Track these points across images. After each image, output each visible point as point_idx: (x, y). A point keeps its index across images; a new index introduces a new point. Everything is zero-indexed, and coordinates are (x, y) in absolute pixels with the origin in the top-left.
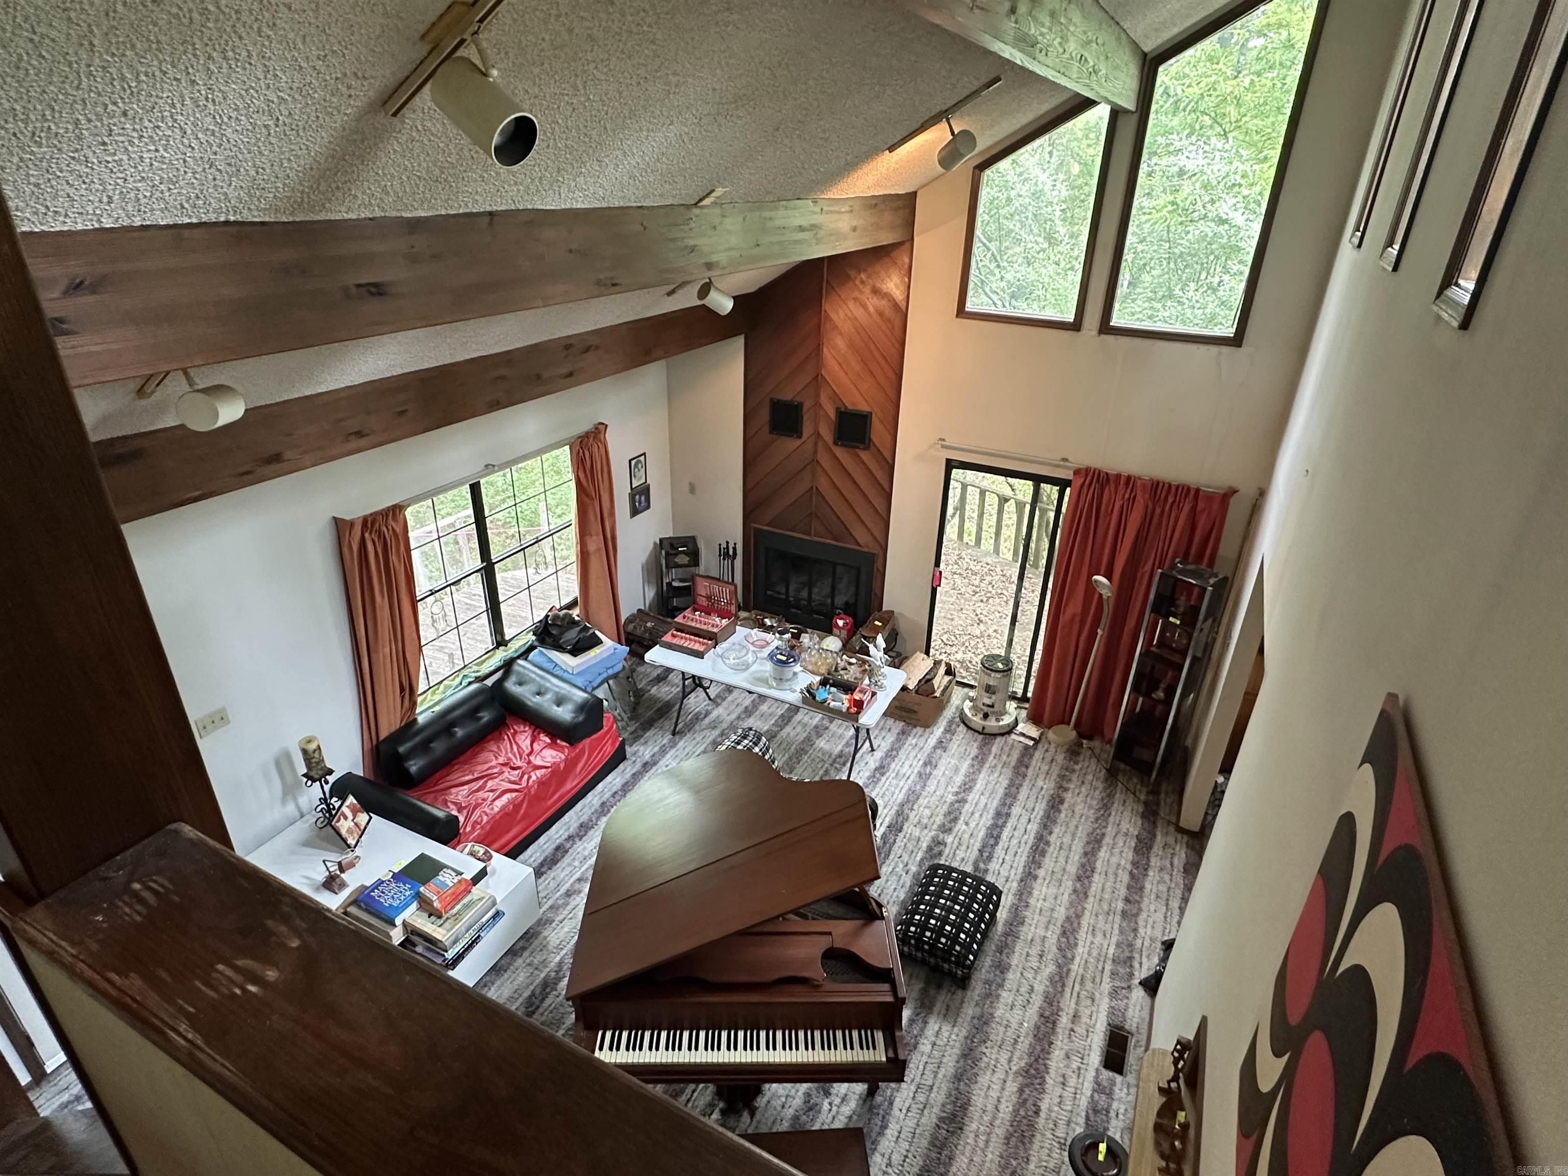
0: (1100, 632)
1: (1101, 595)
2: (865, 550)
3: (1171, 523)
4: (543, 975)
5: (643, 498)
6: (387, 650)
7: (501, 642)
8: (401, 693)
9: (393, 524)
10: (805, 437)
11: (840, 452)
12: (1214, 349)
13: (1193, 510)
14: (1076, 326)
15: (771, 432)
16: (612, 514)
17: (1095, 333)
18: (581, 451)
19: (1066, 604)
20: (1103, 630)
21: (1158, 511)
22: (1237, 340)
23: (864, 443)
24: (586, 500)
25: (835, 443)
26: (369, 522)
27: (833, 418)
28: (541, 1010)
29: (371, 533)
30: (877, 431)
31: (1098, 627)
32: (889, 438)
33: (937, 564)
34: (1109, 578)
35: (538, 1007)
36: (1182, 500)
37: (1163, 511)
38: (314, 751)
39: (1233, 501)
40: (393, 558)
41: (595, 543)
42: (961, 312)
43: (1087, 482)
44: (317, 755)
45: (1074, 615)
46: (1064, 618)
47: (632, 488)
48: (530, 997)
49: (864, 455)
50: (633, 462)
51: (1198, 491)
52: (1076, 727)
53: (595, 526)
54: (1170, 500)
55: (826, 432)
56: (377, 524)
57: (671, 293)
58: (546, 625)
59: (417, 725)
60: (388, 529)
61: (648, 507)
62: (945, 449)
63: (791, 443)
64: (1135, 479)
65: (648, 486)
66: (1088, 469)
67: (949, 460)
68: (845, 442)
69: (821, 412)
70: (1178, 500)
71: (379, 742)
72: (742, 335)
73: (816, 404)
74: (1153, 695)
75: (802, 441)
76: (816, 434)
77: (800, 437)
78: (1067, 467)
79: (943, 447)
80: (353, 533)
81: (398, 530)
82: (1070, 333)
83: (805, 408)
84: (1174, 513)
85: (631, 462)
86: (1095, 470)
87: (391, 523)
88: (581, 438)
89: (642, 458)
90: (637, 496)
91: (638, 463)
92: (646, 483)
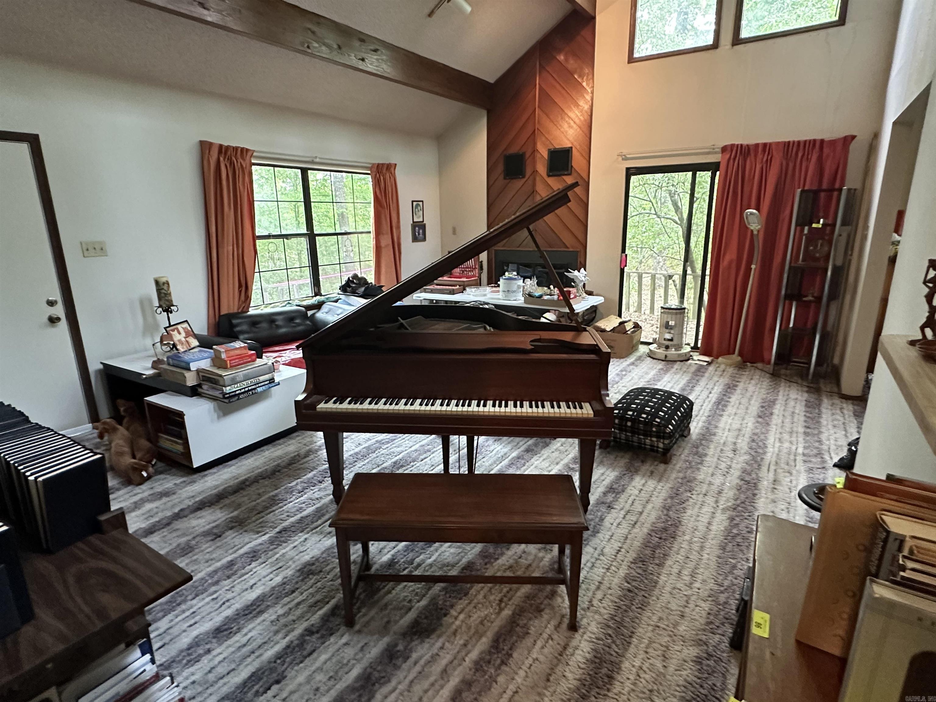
0: (753, 267)
1: (752, 231)
2: (571, 250)
3: (803, 173)
4: (308, 448)
5: (421, 231)
7: (318, 293)
8: (239, 289)
10: (527, 177)
11: (551, 181)
12: (822, 32)
13: (820, 159)
14: (715, 45)
15: (505, 178)
16: (398, 227)
17: (729, 46)
18: (378, 175)
19: (724, 254)
20: (756, 265)
21: (791, 165)
22: (842, 21)
23: (567, 170)
24: (380, 209)
25: (549, 176)
26: (223, 150)
27: (546, 158)
29: (224, 160)
30: (577, 160)
31: (751, 264)
32: (585, 162)
33: (623, 250)
34: (758, 209)
36: (810, 152)
37: (795, 165)
39: (853, 146)
40: (240, 185)
41: (386, 241)
42: (631, 60)
43: (732, 157)
44: (165, 288)
46: (724, 263)
47: (413, 222)
48: (295, 456)
49: (567, 177)
50: (415, 203)
51: (822, 141)
52: (740, 354)
53: (386, 227)
54: (800, 155)
55: (542, 169)
56: (229, 153)
57: (430, 15)
58: (349, 281)
59: (249, 313)
60: (237, 162)
61: (424, 239)
62: (625, 162)
63: (519, 183)
64: (770, 144)
65: (425, 225)
66: (733, 145)
67: (628, 169)
68: (555, 173)
69: (538, 155)
70: (806, 153)
71: (220, 316)
72: (484, 113)
73: (535, 151)
74: (804, 299)
75: (525, 179)
76: (535, 172)
77: (524, 177)
78: (716, 153)
79: (623, 159)
80: (211, 153)
81: (244, 166)
82: (711, 51)
83: (527, 155)
84: (804, 164)
85: (413, 202)
86: (738, 145)
87: (240, 160)
88: (378, 165)
89: (421, 203)
90: (417, 228)
91: (417, 205)
92: (423, 221)
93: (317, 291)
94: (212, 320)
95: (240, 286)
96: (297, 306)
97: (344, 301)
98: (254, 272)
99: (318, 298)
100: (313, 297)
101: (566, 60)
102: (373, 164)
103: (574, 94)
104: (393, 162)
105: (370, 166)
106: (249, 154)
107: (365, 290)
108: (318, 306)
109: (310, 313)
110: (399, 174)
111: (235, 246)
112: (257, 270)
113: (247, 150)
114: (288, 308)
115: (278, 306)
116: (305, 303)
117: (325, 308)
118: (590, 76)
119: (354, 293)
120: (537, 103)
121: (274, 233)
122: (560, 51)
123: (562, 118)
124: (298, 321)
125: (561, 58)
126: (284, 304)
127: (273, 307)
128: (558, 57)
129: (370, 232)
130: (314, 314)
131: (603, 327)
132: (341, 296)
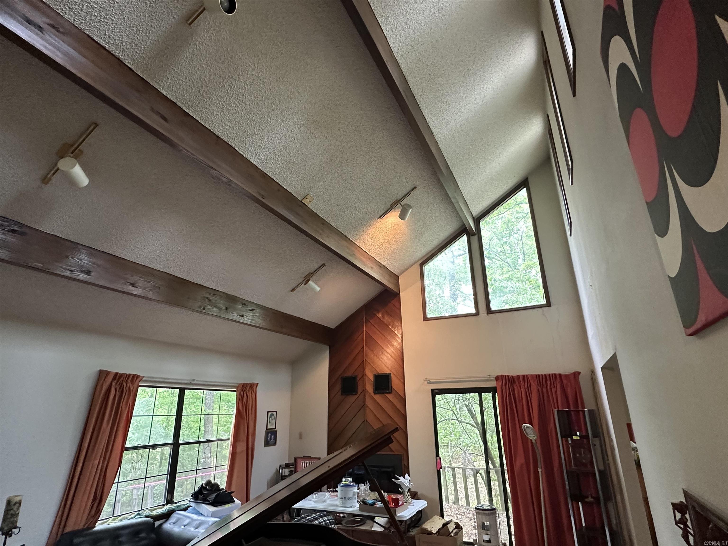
0: (540, 470)
1: (531, 440)
2: (396, 453)
3: (554, 396)
5: (273, 437)
6: (97, 462)
7: (170, 501)
8: (92, 503)
9: (131, 385)
10: (359, 394)
11: (377, 397)
12: (540, 310)
14: (477, 314)
15: (342, 395)
17: (485, 314)
18: (242, 393)
19: (515, 459)
20: (541, 468)
21: (545, 390)
22: (548, 304)
23: (389, 390)
24: (240, 419)
25: (375, 393)
26: (118, 377)
27: (373, 380)
29: (116, 384)
30: (395, 382)
31: (538, 468)
32: (401, 384)
33: (438, 455)
34: (531, 423)
36: (555, 382)
37: (547, 391)
38: (16, 503)
39: (581, 379)
40: (123, 403)
41: (242, 447)
42: (425, 319)
43: (504, 384)
44: (15, 508)
45: (522, 465)
46: (517, 467)
47: (267, 429)
49: (390, 396)
50: (270, 414)
51: (560, 375)
53: (243, 436)
54: (549, 383)
55: (370, 388)
56: (122, 379)
57: (293, 290)
58: (202, 488)
59: (95, 529)
60: (127, 385)
61: (275, 444)
62: (430, 385)
63: (352, 399)
64: (527, 376)
65: (276, 431)
66: (502, 376)
67: (432, 390)
68: (380, 391)
69: (367, 379)
70: (552, 383)
71: (62, 535)
72: (328, 347)
73: (364, 375)
74: (586, 500)
75: (358, 395)
76: (364, 390)
77: (356, 394)
78: (491, 380)
79: (428, 383)
80: (106, 379)
81: (132, 389)
82: (475, 317)
83: (359, 378)
84: (553, 390)
85: (268, 412)
86: (505, 376)
87: (130, 384)
88: (244, 385)
89: (275, 413)
90: (270, 435)
91: (272, 415)
92: (275, 428)
93: (169, 498)
94: (52, 540)
95: (94, 500)
96: (146, 516)
97: (194, 509)
98: (113, 483)
99: (169, 506)
100: (164, 505)
101: (383, 317)
102: (240, 384)
103: (389, 337)
104: (256, 382)
105: (237, 385)
106: (139, 379)
107: (216, 496)
108: (167, 516)
109: (157, 524)
110: (259, 391)
111: (102, 459)
112: (116, 481)
113: (138, 376)
114: (136, 520)
115: (127, 518)
116: (154, 513)
117: (174, 518)
118: (400, 327)
119: (205, 501)
120: (364, 343)
121: (142, 445)
122: (378, 312)
123: (382, 354)
124: (142, 535)
125: (380, 315)
126: (133, 515)
127: (121, 520)
128: (377, 315)
129: (228, 439)
130: (161, 525)
131: (429, 529)
132: (192, 504)
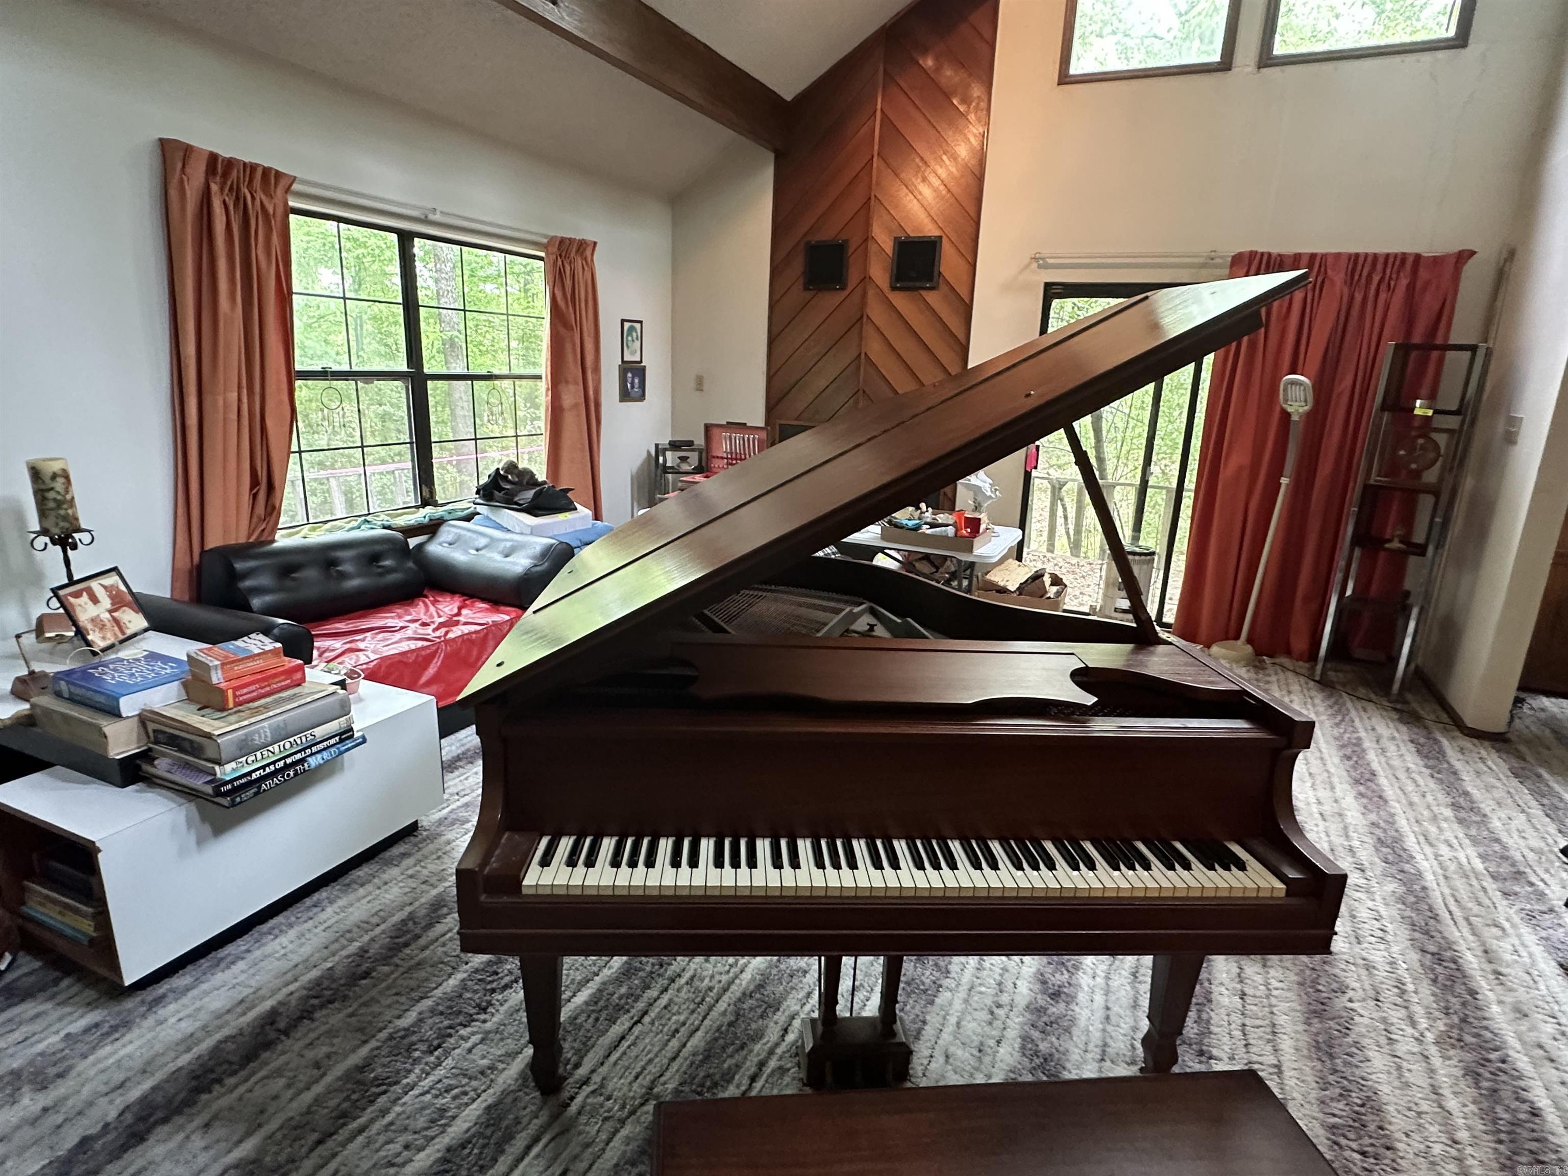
0: (1284, 481)
4: (434, 892)
5: (636, 381)
7: (428, 500)
9: (264, 198)
10: (850, 288)
11: (900, 300)
12: (1426, 57)
13: (1411, 287)
14: (1225, 64)
15: (806, 289)
16: (597, 369)
17: (1251, 68)
18: (560, 262)
19: (1228, 455)
20: (1290, 475)
21: (1358, 297)
22: (1461, 39)
23: (930, 280)
24: (562, 330)
25: (894, 288)
27: (890, 252)
28: (422, 941)
29: (222, 189)
30: (949, 261)
31: (1281, 475)
32: (965, 268)
35: (418, 937)
36: (1395, 276)
37: (1365, 299)
39: (1470, 269)
40: (258, 252)
41: (571, 396)
42: (1065, 79)
44: (58, 487)
45: (1240, 469)
46: (1227, 472)
48: (404, 922)
49: (931, 297)
50: (627, 325)
51: (1418, 257)
52: (1249, 641)
53: (573, 369)
54: (1376, 279)
55: (880, 273)
56: (234, 174)
58: (497, 477)
59: (275, 545)
60: (253, 198)
61: (642, 397)
62: (1042, 271)
63: (831, 300)
64: (1324, 256)
65: (644, 368)
66: (1253, 254)
67: (1048, 286)
68: (905, 284)
69: (873, 248)
70: (1387, 277)
71: (203, 552)
72: (771, 156)
73: (867, 238)
74: (1387, 545)
75: (846, 293)
76: (866, 279)
77: (843, 288)
78: (1216, 266)
80: (188, 170)
81: (271, 211)
82: (1219, 74)
83: (852, 247)
84: (1383, 296)
85: (623, 321)
86: (1262, 254)
87: (260, 195)
88: (562, 240)
89: (638, 326)
90: (630, 375)
91: (632, 329)
92: (641, 362)
93: (426, 494)
94: (184, 563)
95: (255, 482)
96: (385, 527)
97: (487, 518)
98: (290, 452)
99: (429, 510)
100: (417, 507)
101: (938, 69)
102: (553, 238)
103: (949, 135)
104: (590, 237)
105: (545, 241)
106: (283, 183)
107: (532, 496)
108: (432, 528)
109: (413, 542)
110: (601, 262)
111: (245, 391)
112: (294, 447)
113: (278, 174)
114: (365, 533)
115: (341, 528)
116: (403, 521)
117: (446, 533)
118: (983, 105)
119: (510, 502)
120: (876, 147)
121: (336, 368)
122: (925, 51)
124: (387, 563)
125: (929, 63)
126: (355, 524)
127: (330, 531)
128: (921, 62)
129: (539, 377)
130: (420, 546)
131: (1002, 584)
132: (479, 509)
